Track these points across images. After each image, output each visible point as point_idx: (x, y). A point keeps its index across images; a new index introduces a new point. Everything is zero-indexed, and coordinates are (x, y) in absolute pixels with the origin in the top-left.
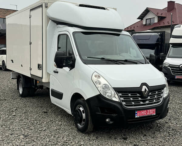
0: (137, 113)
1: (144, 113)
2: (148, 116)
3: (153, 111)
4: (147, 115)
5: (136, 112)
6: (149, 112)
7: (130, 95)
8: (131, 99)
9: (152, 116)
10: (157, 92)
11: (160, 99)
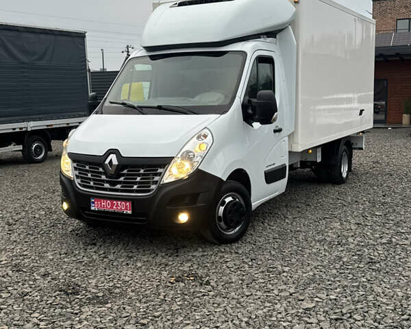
0: (93, 203)
1: (105, 205)
2: (114, 213)
3: (126, 206)
4: (112, 210)
5: (93, 200)
6: (117, 206)
7: (87, 168)
8: (89, 175)
9: (123, 214)
10: (142, 171)
11: (150, 187)
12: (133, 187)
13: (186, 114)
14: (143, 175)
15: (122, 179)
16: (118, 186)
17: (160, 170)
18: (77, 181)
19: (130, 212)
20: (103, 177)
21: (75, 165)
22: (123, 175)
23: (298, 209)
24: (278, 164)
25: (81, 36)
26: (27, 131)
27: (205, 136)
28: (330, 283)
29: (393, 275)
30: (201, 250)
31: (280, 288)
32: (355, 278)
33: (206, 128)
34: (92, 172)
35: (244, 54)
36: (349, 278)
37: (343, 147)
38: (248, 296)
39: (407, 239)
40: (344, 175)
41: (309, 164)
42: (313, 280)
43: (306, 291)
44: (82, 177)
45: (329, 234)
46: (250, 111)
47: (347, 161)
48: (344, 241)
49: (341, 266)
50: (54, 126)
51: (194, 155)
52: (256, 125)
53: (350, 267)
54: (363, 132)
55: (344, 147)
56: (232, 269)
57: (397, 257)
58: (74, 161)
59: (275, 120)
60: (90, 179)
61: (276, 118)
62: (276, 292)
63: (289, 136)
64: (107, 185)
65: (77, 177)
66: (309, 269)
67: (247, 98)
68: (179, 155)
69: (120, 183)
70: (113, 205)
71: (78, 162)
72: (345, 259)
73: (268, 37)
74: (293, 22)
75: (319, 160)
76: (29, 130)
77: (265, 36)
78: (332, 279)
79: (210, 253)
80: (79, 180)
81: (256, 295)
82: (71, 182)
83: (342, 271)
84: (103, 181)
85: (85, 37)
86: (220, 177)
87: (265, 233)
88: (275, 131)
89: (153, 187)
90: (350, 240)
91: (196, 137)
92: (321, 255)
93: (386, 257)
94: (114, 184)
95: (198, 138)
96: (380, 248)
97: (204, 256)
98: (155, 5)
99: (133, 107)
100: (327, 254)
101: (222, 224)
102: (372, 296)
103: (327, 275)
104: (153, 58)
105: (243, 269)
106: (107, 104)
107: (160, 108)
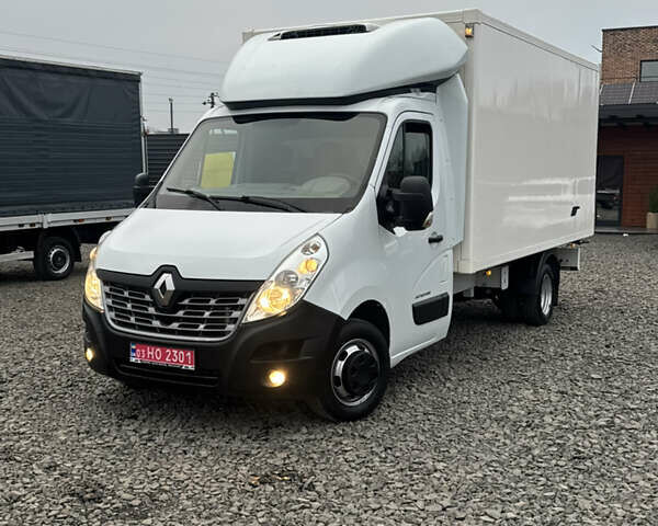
0: (134, 351)
1: (153, 356)
2: (166, 368)
3: (186, 358)
4: (164, 363)
5: (134, 347)
6: (172, 356)
7: (126, 294)
8: (129, 306)
9: (179, 370)
10: (213, 302)
11: (224, 327)
12: (197, 327)
13: (287, 211)
14: (215, 308)
15: (180, 313)
16: (175, 326)
17: (242, 301)
18: (110, 315)
19: (191, 368)
20: (151, 310)
21: (107, 289)
22: (183, 307)
23: (467, 366)
24: (435, 293)
25: (134, 80)
26: (41, 229)
27: (316, 248)
28: (509, 490)
29: (611, 480)
30: (304, 430)
31: (428, 498)
32: (549, 483)
33: (317, 234)
34: (133, 301)
35: (383, 117)
36: (540, 483)
37: (543, 267)
38: (374, 510)
39: (638, 420)
40: (546, 311)
41: (488, 292)
42: (481, 486)
43: (470, 503)
44: (116, 309)
45: (515, 409)
46: (390, 209)
47: (550, 289)
48: (537, 421)
49: (529, 462)
50: (86, 222)
51: (297, 279)
52: (400, 231)
53: (543, 465)
54: (577, 242)
55: (547, 266)
56: (353, 465)
57: (621, 450)
58: (105, 283)
59: (429, 224)
60: (130, 312)
61: (431, 220)
62: (420, 504)
63: (454, 249)
64: (156, 323)
65: (110, 308)
66: (476, 466)
67: (386, 187)
68: (273, 278)
69: (177, 319)
70: (165, 355)
71: (112, 284)
72: (536, 452)
73: (422, 91)
74: (463, 68)
75: (505, 286)
76: (45, 226)
77: (418, 90)
78: (513, 485)
79: (319, 437)
80: (113, 314)
81: (388, 509)
82: (100, 316)
83: (530, 472)
84: (150, 316)
85: (139, 81)
86: (338, 313)
87: (411, 406)
88: (431, 241)
89: (231, 327)
90: (548, 419)
91: (301, 248)
92: (497, 444)
93: (603, 450)
94: (168, 321)
95: (305, 250)
96: (594, 434)
97: (309, 440)
98: (247, 36)
99: (203, 198)
100: (508, 442)
101: (341, 389)
102: (575, 514)
103: (504, 477)
104: (239, 120)
105: (370, 465)
106: (163, 191)
107: (246, 200)
